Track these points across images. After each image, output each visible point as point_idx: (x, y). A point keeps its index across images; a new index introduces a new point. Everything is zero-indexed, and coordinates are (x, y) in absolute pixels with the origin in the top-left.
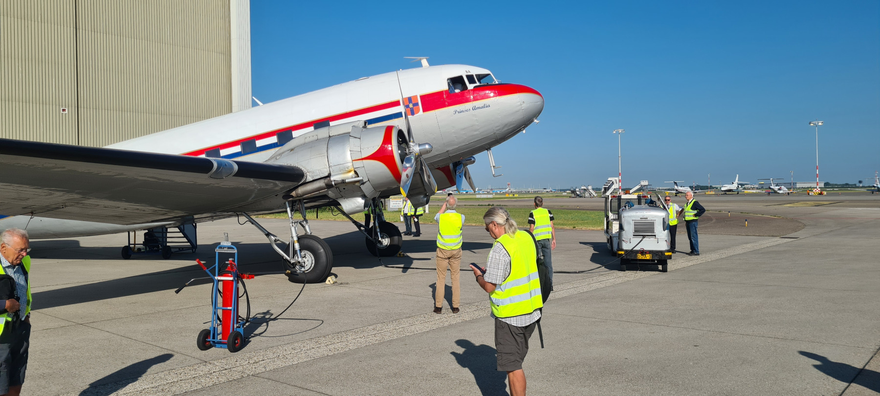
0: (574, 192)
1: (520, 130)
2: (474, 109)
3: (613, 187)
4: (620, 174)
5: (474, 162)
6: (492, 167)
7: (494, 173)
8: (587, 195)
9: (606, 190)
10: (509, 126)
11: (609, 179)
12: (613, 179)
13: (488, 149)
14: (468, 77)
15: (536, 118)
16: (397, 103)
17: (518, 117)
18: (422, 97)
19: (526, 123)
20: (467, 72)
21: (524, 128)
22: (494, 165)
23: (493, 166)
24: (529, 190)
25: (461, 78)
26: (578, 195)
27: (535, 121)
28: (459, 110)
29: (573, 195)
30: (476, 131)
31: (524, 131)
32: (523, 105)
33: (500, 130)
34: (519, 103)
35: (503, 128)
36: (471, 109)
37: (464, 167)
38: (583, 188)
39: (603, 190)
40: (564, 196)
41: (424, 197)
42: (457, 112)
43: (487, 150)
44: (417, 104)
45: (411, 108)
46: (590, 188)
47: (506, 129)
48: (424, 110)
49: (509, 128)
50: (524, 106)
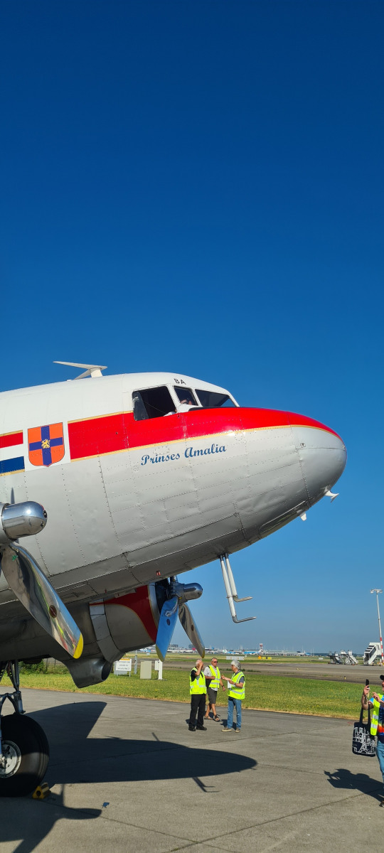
0: (333, 657)
1: (294, 515)
2: (189, 454)
3: (376, 654)
4: (381, 639)
5: (199, 594)
6: (231, 599)
7: (234, 614)
8: (347, 661)
9: (368, 656)
10: (271, 498)
11: (371, 644)
12: (375, 644)
13: (222, 555)
14: (178, 389)
15: (329, 489)
16: (15, 439)
17: (290, 479)
18: (72, 427)
19: (309, 496)
20: (176, 381)
21: (305, 508)
22: (235, 593)
23: (234, 597)
24: (283, 652)
25: (163, 390)
26: (338, 662)
27: (329, 494)
28: (154, 457)
29: (332, 661)
30: (191, 505)
31: (304, 517)
32: (301, 452)
33: (249, 508)
34: (293, 447)
35: (257, 502)
36: (182, 455)
37: (180, 604)
38: (342, 653)
39: (364, 657)
40: (320, 661)
41: (99, 664)
42: (148, 461)
43: (219, 557)
44: (60, 441)
45: (44, 450)
46: (350, 653)
47: (262, 505)
48: (74, 455)
49: (271, 502)
50: (304, 453)
